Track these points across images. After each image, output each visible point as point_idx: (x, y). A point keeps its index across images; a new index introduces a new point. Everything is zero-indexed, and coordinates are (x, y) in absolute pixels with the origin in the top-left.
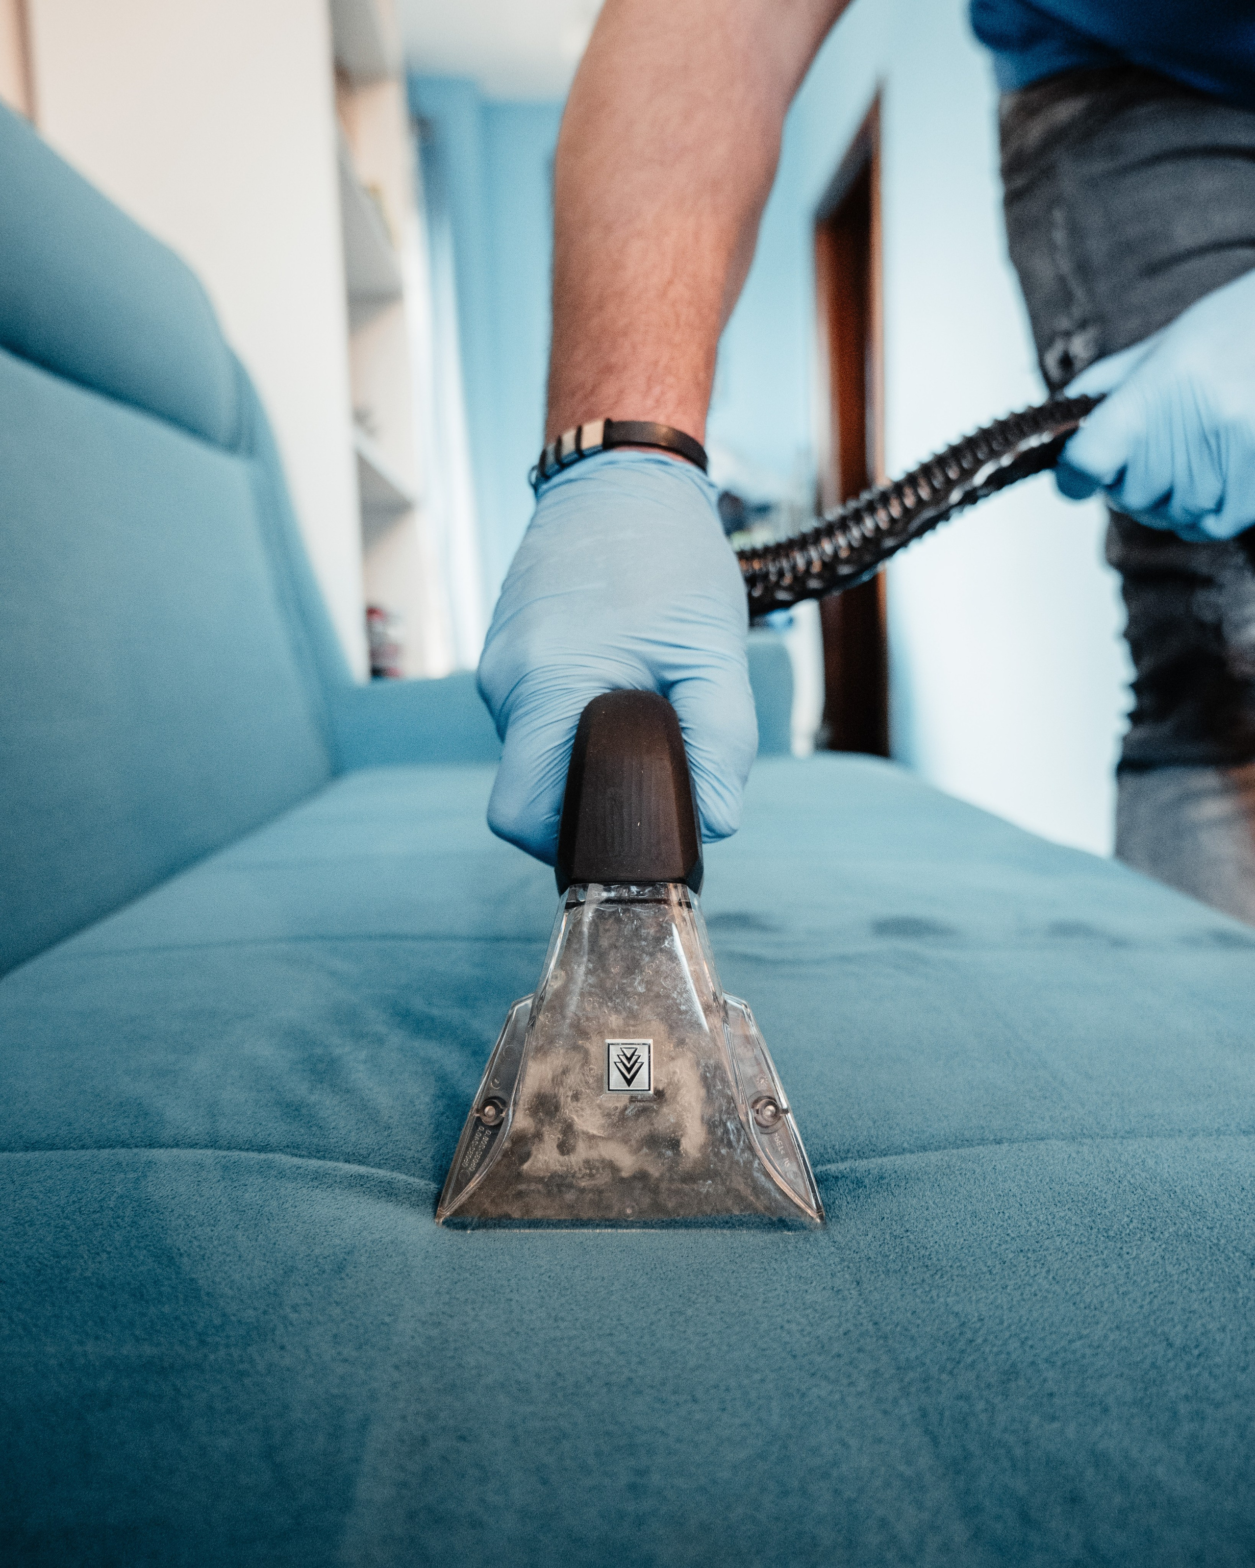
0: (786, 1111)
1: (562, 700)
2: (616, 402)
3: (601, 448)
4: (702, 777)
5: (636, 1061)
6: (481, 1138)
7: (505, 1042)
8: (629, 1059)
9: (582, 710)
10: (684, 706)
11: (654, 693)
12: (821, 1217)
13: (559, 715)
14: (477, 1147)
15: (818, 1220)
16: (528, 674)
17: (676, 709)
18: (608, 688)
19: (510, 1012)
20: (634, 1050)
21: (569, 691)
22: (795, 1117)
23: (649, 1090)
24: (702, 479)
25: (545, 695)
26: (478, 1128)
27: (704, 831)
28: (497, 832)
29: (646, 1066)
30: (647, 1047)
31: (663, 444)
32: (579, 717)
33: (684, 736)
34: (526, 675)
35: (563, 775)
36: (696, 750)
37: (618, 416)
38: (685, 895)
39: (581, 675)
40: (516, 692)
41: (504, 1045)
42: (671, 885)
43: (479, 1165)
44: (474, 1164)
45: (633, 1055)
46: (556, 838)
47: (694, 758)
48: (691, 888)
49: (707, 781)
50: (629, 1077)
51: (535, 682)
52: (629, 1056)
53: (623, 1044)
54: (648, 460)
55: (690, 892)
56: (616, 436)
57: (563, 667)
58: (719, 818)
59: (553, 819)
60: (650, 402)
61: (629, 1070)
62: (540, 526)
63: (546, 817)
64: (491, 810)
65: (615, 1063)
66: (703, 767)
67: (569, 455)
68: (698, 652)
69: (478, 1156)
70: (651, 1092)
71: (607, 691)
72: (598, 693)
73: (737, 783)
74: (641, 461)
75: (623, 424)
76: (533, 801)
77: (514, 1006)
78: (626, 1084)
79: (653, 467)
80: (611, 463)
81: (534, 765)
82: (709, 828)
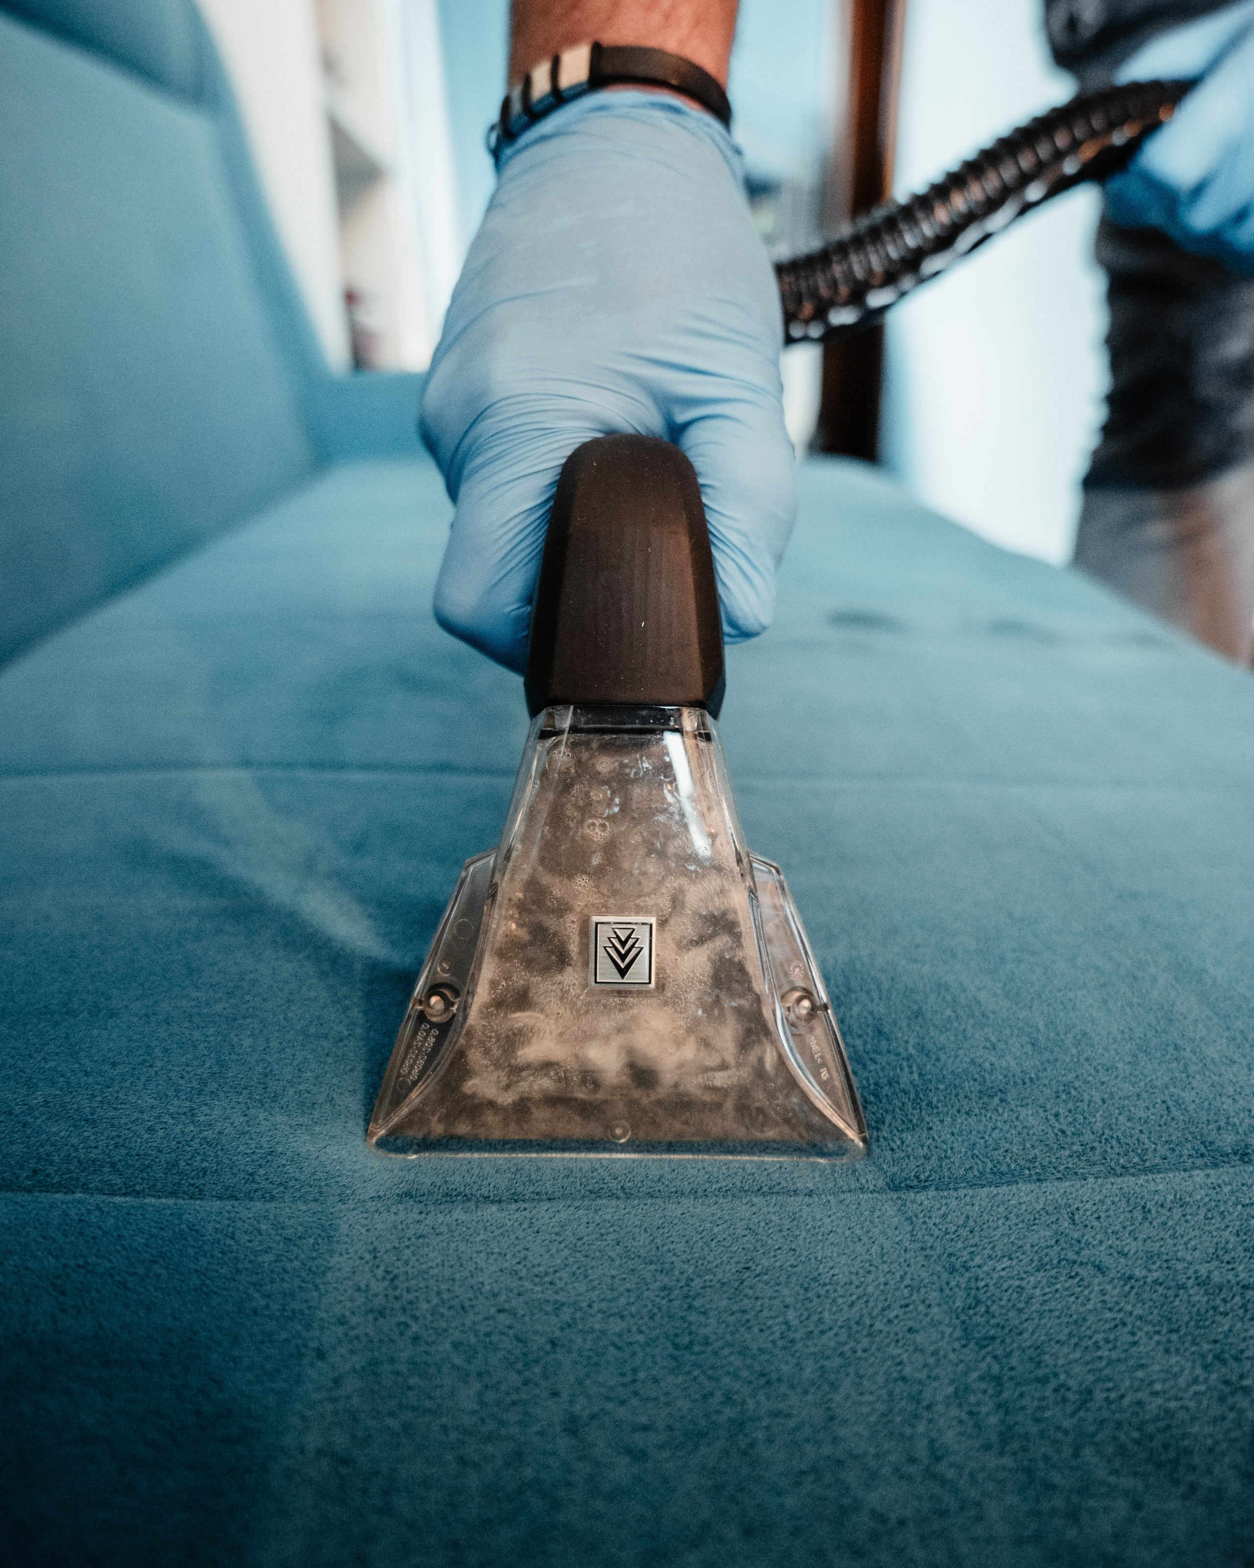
0: (825, 1007)
1: (535, 445)
2: (609, 19)
3: (585, 87)
4: (723, 551)
5: (633, 946)
6: (425, 1039)
7: (457, 913)
8: (623, 944)
9: (563, 461)
10: (703, 455)
11: (661, 437)
12: (864, 1140)
13: (530, 467)
14: (419, 1049)
15: (861, 1144)
16: (492, 405)
17: (691, 459)
18: (600, 431)
19: (463, 874)
20: (628, 932)
21: (549, 431)
22: (836, 1014)
23: (650, 983)
24: (724, 138)
25: (515, 436)
26: (420, 1025)
27: (726, 628)
28: (447, 625)
29: (646, 951)
30: (647, 928)
31: (674, 82)
32: (559, 470)
33: (705, 500)
34: (485, 410)
35: (537, 550)
36: (716, 515)
37: (612, 37)
38: (703, 724)
39: (567, 411)
40: (472, 434)
41: (455, 918)
42: (686, 712)
43: (422, 1074)
44: (416, 1070)
45: (629, 937)
46: (527, 636)
47: (714, 527)
48: (710, 713)
49: (733, 560)
50: (623, 966)
51: (500, 418)
52: (623, 939)
53: (615, 923)
54: (654, 105)
55: (709, 719)
56: (608, 68)
57: (542, 397)
58: (746, 609)
59: (523, 609)
60: (656, 18)
61: (623, 957)
62: (502, 205)
63: (514, 607)
64: (438, 594)
65: (605, 948)
66: (725, 537)
67: (541, 100)
68: (720, 380)
69: (421, 1062)
70: (653, 985)
71: (599, 435)
72: (586, 437)
73: (770, 563)
74: (643, 106)
75: (620, 51)
76: (496, 584)
77: (468, 867)
78: (619, 976)
79: (660, 116)
80: (602, 108)
81: (500, 533)
82: (733, 624)
